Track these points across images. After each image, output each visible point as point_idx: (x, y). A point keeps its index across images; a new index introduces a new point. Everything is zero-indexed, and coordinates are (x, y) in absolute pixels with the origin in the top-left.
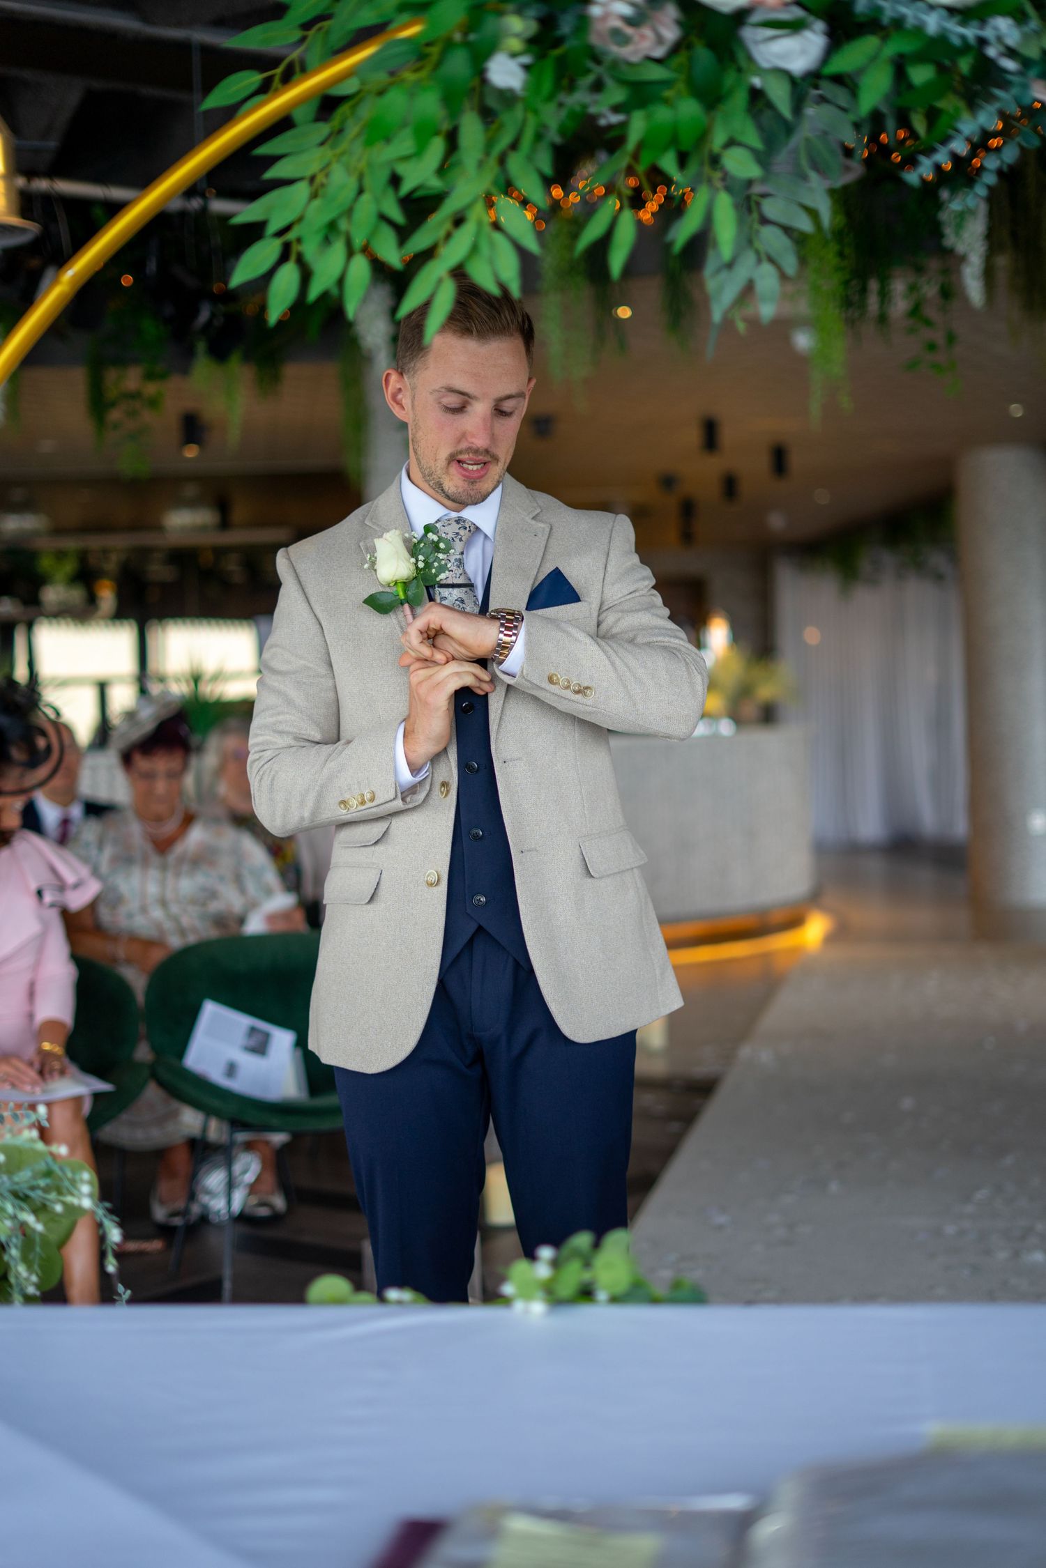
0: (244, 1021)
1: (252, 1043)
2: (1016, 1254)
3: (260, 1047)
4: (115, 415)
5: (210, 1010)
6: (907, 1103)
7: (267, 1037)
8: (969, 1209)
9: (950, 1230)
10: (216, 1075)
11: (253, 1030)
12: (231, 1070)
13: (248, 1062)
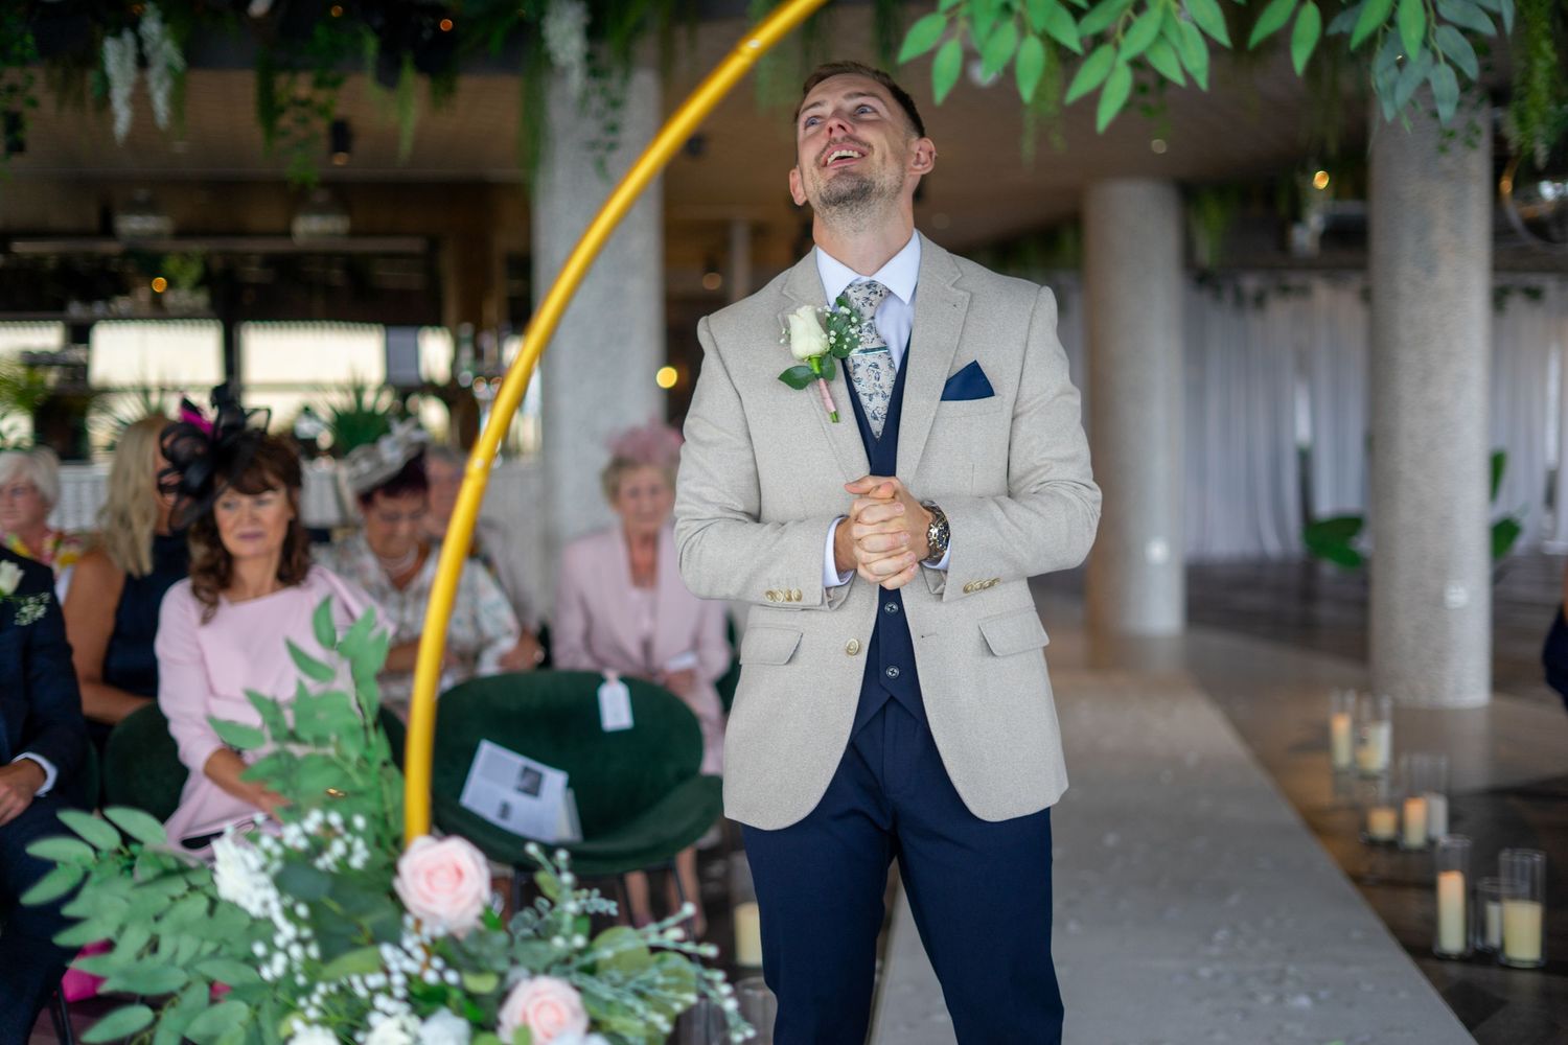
0: (517, 761)
1: (525, 783)
2: (1280, 998)
3: (532, 788)
4: (285, 121)
5: (486, 749)
6: (1111, 839)
7: (539, 777)
8: (1215, 951)
9: (1205, 972)
10: (490, 813)
11: (526, 771)
12: (505, 810)
13: (520, 802)
